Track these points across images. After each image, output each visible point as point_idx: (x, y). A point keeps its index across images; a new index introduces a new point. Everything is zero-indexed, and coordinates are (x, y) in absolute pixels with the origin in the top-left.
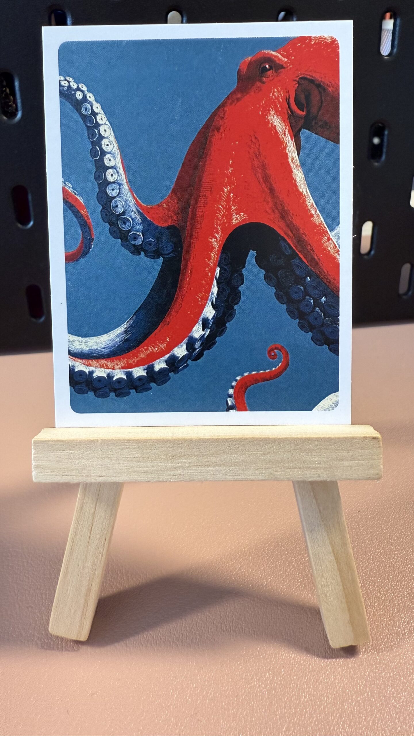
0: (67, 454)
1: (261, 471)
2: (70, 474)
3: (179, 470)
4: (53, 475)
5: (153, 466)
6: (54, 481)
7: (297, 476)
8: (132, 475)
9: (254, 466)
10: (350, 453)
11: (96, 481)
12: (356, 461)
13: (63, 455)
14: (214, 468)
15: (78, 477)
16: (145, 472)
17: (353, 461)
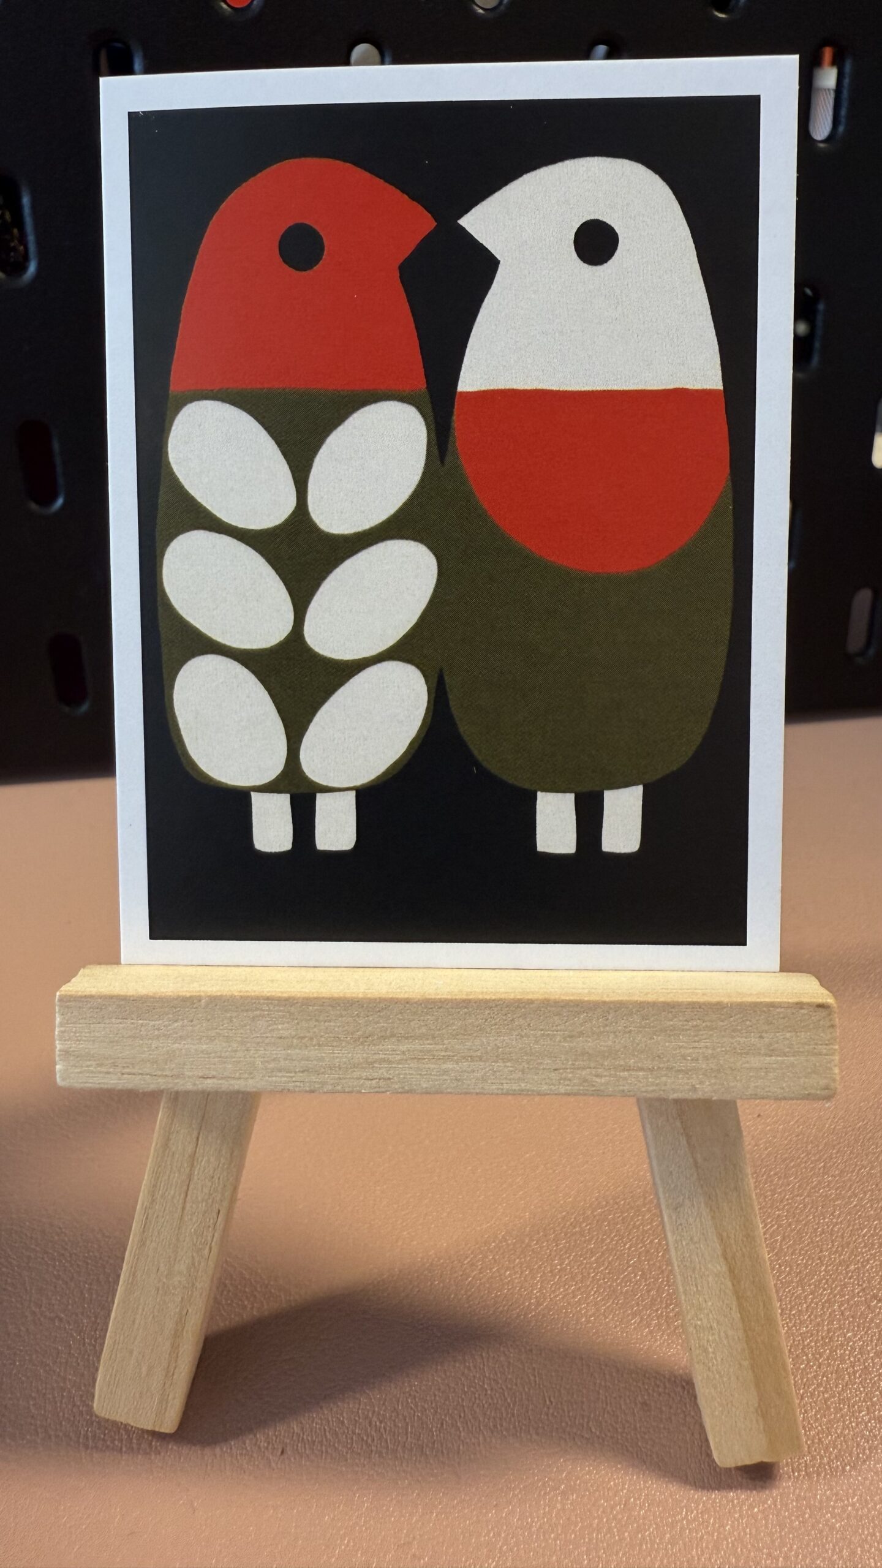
0: (133, 1026)
1: (562, 1074)
2: (140, 1072)
3: (380, 1068)
4: (100, 1072)
5: (322, 1059)
6: (102, 1086)
7: (643, 1087)
8: (276, 1076)
9: (547, 1064)
10: (766, 1040)
11: (195, 1088)
12: (778, 1056)
13: (124, 1028)
14: (457, 1063)
15: (156, 1078)
16: (303, 1072)
17: (771, 1056)
